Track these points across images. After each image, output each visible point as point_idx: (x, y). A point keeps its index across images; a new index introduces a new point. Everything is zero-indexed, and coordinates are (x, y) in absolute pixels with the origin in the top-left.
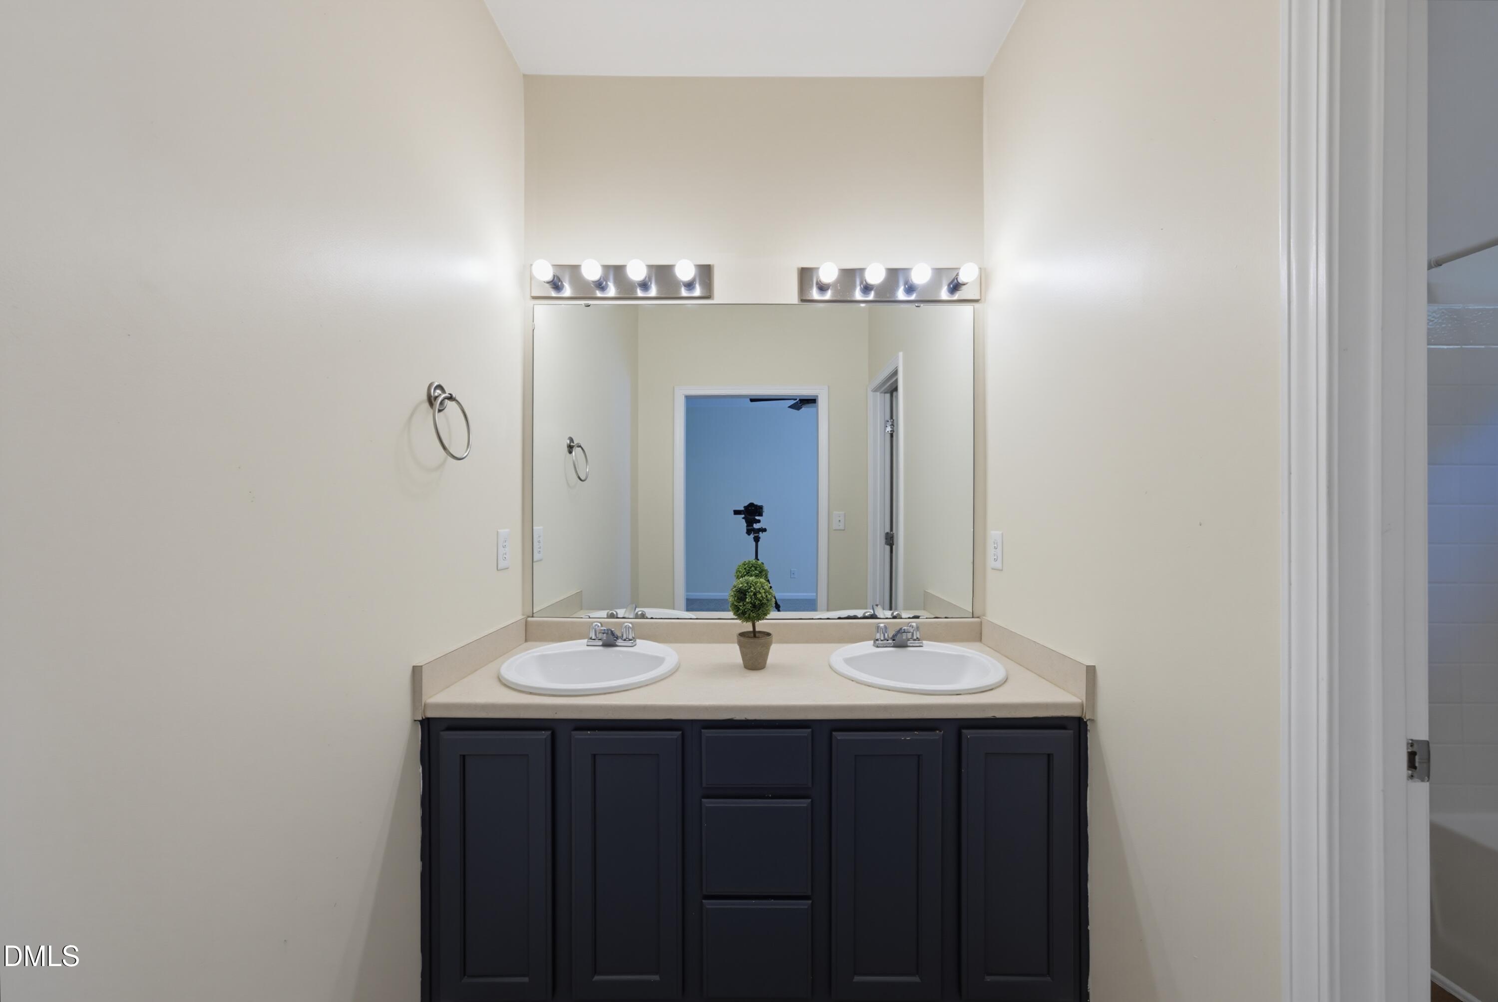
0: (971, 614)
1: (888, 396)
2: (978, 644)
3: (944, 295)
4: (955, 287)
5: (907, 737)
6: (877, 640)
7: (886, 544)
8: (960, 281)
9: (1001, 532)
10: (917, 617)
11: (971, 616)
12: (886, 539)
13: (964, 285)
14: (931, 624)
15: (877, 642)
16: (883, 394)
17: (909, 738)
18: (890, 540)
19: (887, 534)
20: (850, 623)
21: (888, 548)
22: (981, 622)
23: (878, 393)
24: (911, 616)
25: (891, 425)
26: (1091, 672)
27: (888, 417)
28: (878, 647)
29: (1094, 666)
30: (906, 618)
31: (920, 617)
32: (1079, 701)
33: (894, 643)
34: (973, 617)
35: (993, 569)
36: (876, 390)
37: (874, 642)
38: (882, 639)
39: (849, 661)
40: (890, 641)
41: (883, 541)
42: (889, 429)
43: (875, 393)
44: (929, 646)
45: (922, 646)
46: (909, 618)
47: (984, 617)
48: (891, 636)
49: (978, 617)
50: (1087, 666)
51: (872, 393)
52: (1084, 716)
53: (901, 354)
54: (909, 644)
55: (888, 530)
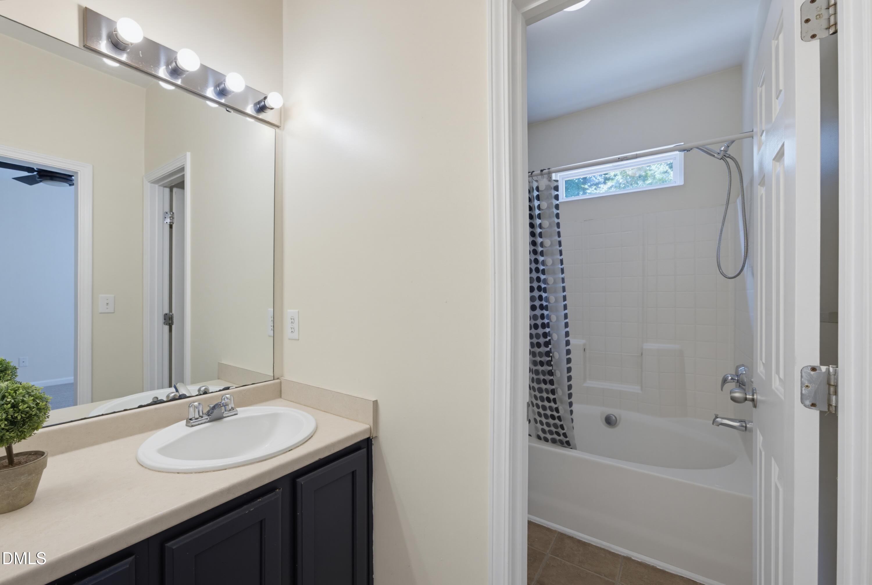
0: (273, 378)
1: (167, 190)
2: (280, 400)
3: (250, 109)
4: (262, 108)
5: (251, 508)
6: (191, 419)
7: (164, 324)
8: (267, 105)
9: (297, 310)
10: (228, 388)
11: (273, 379)
12: (165, 319)
13: (272, 109)
14: (240, 392)
15: (192, 421)
16: (162, 188)
17: (252, 510)
18: (169, 320)
19: (166, 314)
20: (156, 409)
21: (167, 328)
22: (281, 382)
23: (157, 186)
24: (221, 389)
25: (170, 217)
26: (375, 403)
27: (167, 209)
28: (192, 426)
29: (377, 400)
30: (217, 392)
31: (230, 388)
32: (366, 426)
33: (210, 418)
34: (274, 380)
35: (289, 339)
36: (156, 182)
37: (187, 422)
38: (197, 416)
39: (164, 451)
40: (206, 417)
41: (162, 320)
42: (168, 220)
43: (153, 185)
44: (244, 412)
45: (237, 414)
46: (220, 391)
47: (282, 378)
48: (205, 411)
49: (278, 379)
50: (373, 401)
51: (149, 184)
52: (372, 435)
53: (189, 154)
54: (224, 415)
55: (167, 311)
